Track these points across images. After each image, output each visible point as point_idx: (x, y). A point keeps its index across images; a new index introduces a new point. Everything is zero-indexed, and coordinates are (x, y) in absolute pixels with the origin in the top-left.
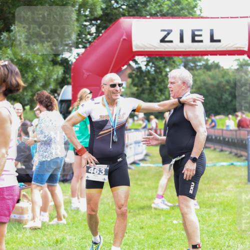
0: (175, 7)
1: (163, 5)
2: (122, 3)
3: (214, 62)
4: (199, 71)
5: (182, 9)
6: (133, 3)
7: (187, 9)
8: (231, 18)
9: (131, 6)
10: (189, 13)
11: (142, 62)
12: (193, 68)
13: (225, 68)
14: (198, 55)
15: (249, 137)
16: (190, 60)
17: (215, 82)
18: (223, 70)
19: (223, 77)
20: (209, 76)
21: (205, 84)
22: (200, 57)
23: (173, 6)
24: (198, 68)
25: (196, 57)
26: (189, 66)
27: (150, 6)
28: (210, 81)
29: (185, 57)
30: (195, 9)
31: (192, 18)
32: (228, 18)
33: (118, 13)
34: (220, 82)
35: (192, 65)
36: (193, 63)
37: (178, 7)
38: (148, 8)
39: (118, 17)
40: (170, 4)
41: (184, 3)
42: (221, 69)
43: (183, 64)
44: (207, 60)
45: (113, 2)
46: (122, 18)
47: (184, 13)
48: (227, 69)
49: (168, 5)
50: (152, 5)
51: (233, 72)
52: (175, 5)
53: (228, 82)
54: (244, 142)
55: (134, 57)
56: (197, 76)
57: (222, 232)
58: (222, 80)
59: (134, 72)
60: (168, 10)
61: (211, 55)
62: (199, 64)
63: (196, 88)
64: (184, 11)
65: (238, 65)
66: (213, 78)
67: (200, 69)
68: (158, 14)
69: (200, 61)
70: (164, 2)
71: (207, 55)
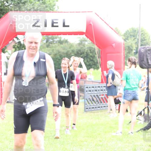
0: (42, 6)
1: (35, 4)
2: (10, 3)
3: (64, 39)
4: (55, 44)
5: (46, 7)
6: (17, 3)
7: (49, 7)
8: (76, 12)
9: (16, 4)
10: (50, 9)
11: (21, 38)
12: (52, 42)
13: (71, 42)
14: (55, 35)
15: (85, 84)
16: (50, 37)
17: (65, 51)
18: (70, 44)
19: (70, 48)
20: (62, 47)
21: (59, 52)
22: (56, 36)
23: (41, 5)
24: (54, 42)
25: (54, 36)
26: (49, 41)
27: (27, 5)
28: (62, 51)
29: (47, 36)
30: (54, 7)
31: (52, 12)
32: (74, 12)
33: (8, 9)
34: (68, 51)
35: (51, 40)
36: (52, 40)
37: (44, 6)
38: (26, 6)
39: (8, 12)
40: (39, 4)
41: (48, 3)
42: (69, 43)
43: (46, 40)
44: (61, 38)
45: (5, 2)
46: (10, 12)
47: (47, 9)
48: (73, 43)
49: (38, 4)
50: (28, 4)
51: (76, 45)
52: (42, 4)
53: (73, 51)
54: (82, 88)
55: (16, 35)
56: (54, 47)
57: (68, 142)
58: (69, 50)
59: (16, 44)
60: (38, 8)
61: (63, 34)
62: (55, 40)
63: (53, 55)
64: (47, 8)
65: (79, 41)
66: (64, 49)
67: (56, 43)
68: (32, 10)
69: (56, 38)
70: (36, 2)
71: (61, 34)
